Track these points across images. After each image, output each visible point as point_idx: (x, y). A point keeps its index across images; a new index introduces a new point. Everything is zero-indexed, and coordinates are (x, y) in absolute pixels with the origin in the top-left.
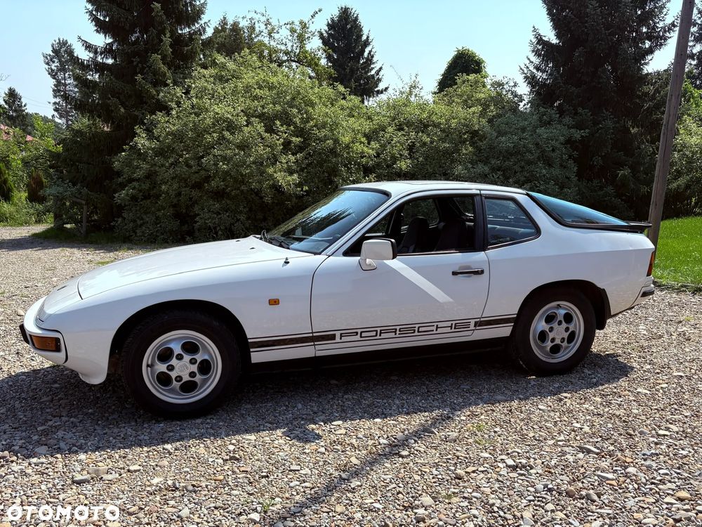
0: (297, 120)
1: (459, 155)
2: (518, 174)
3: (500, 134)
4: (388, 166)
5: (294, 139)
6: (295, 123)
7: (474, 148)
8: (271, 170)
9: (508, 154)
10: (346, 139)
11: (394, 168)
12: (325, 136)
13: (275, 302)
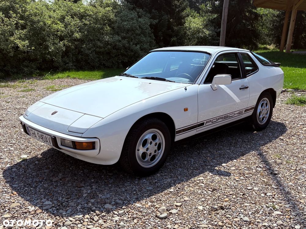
0: (20, 11)
1: (104, 31)
2: (134, 40)
3: (123, 21)
4: (70, 36)
5: (20, 21)
6: (19, 13)
7: (110, 27)
8: (12, 39)
9: (128, 31)
10: (49, 22)
11: (73, 37)
12: (38, 20)
13: (186, 109)
